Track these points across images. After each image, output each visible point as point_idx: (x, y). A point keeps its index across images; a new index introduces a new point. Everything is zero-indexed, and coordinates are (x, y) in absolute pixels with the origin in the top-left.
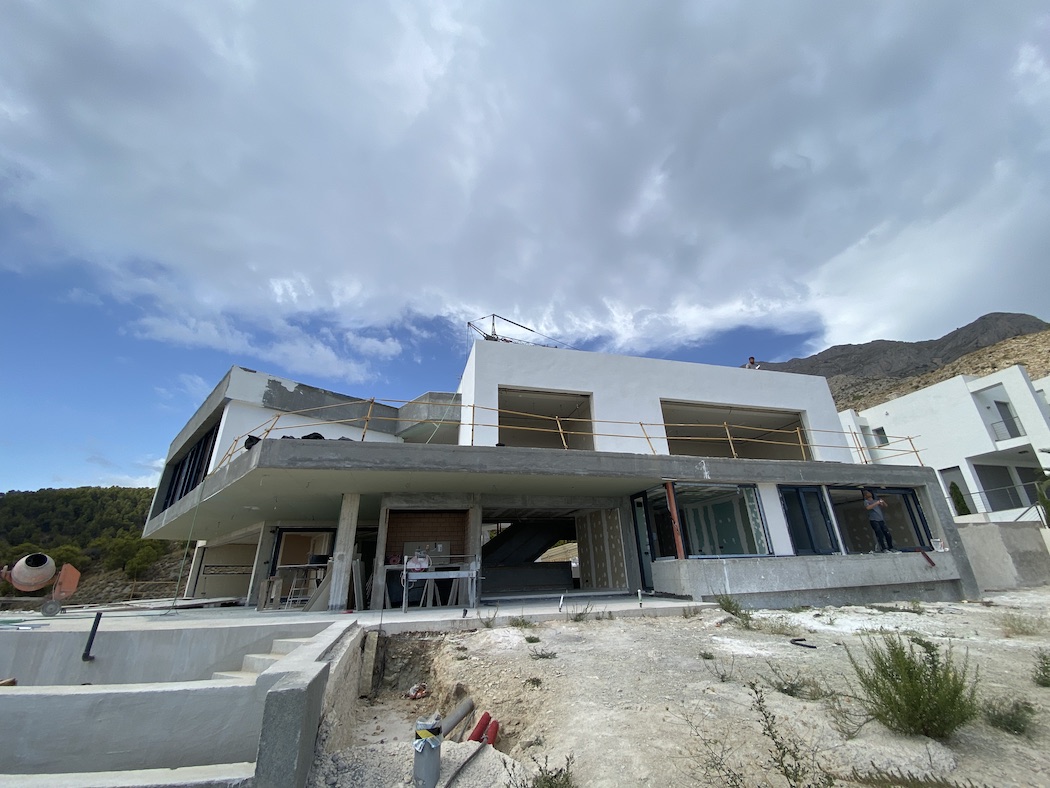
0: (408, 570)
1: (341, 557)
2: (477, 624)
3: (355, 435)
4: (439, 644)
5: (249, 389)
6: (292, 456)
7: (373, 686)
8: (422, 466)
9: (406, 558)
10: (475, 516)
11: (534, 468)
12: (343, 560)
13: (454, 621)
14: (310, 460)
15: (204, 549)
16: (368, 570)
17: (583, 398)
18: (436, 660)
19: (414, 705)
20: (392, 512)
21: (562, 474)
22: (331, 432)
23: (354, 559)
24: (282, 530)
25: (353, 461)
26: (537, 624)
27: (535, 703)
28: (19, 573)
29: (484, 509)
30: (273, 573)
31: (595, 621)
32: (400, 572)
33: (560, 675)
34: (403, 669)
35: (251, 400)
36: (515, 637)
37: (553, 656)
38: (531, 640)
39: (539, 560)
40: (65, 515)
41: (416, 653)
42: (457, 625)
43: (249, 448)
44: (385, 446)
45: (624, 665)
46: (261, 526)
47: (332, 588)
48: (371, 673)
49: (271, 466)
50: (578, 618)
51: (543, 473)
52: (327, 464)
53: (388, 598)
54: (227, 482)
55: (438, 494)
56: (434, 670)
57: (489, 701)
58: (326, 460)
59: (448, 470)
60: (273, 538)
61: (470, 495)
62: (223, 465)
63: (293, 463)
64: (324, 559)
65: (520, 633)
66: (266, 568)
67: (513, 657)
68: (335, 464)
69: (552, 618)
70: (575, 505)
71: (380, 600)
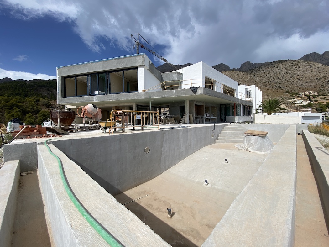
35: (147, 66)
47: (187, 120)
61: (204, 102)
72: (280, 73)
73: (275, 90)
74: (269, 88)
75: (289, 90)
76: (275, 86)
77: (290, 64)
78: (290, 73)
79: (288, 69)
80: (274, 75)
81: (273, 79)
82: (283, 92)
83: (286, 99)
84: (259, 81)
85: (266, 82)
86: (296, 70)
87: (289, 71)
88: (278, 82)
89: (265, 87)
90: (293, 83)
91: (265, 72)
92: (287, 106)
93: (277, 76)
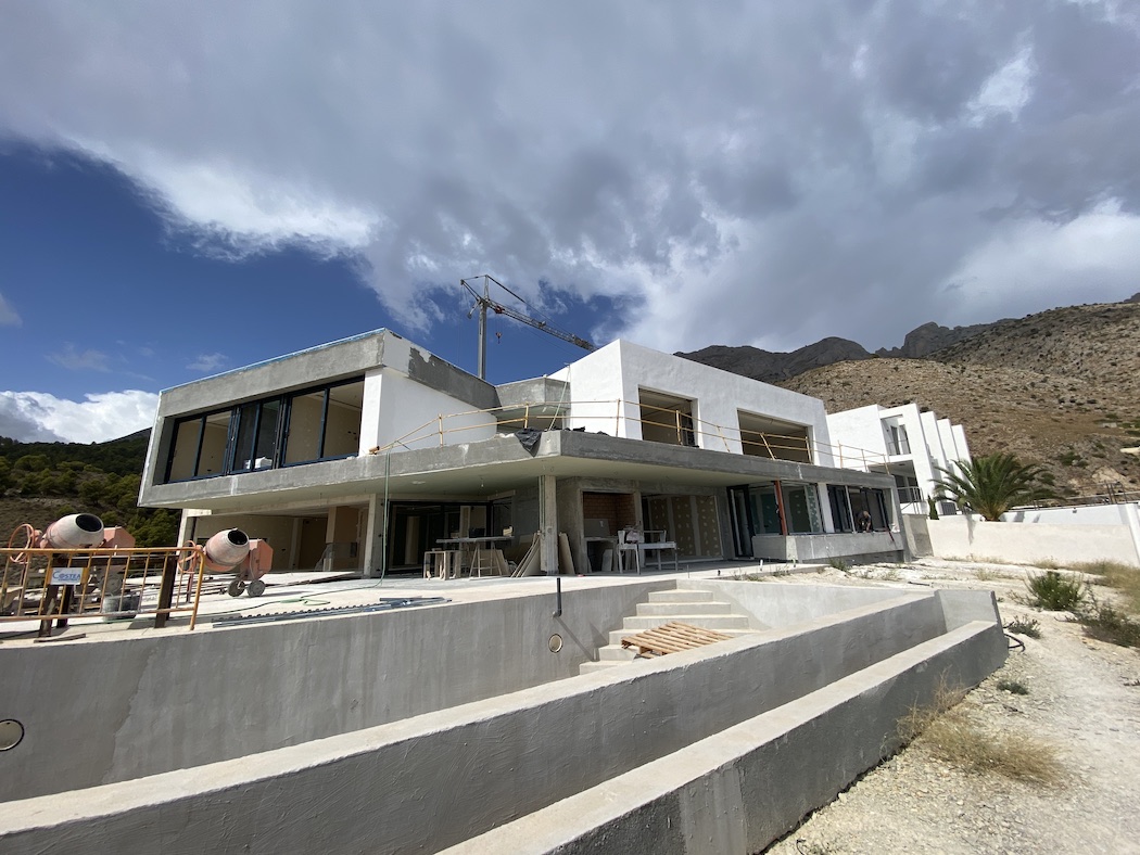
9: (622, 533)
10: (638, 500)
12: (551, 532)
15: (195, 519)
20: (586, 494)
24: (393, 504)
35: (400, 369)
46: (370, 498)
47: (547, 557)
60: (383, 511)
66: (380, 542)
72: (1065, 354)
73: (1061, 415)
74: (1033, 407)
75: (1119, 413)
76: (1056, 401)
77: (1097, 319)
78: (1106, 349)
79: (1093, 337)
80: (1043, 362)
81: (1042, 377)
82: (1096, 422)
83: (1112, 448)
84: (986, 386)
85: (1015, 389)
86: (1128, 336)
87: (1100, 344)
88: (1066, 384)
89: (1014, 404)
90: (1127, 383)
91: (1003, 355)
92: (1126, 472)
93: (1058, 364)
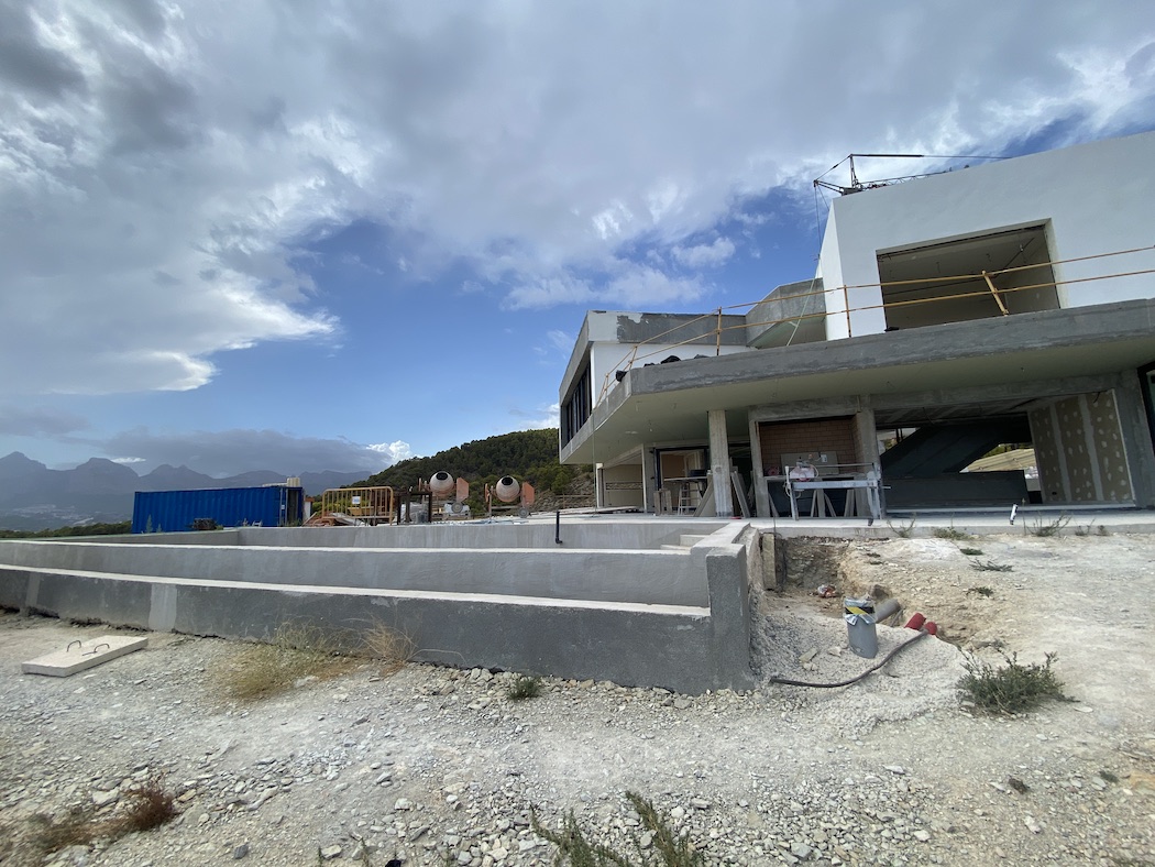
0: (792, 481)
1: (719, 470)
2: (887, 534)
3: (710, 352)
4: (843, 550)
5: (604, 329)
6: (657, 380)
7: (778, 582)
8: (789, 371)
9: (787, 468)
10: (865, 423)
11: (951, 350)
12: (721, 471)
13: (858, 529)
14: (673, 382)
15: (601, 470)
16: (748, 482)
17: (1030, 233)
18: (843, 563)
19: (825, 602)
20: (763, 425)
21: (1001, 351)
22: (686, 353)
23: (732, 471)
24: (658, 451)
25: (713, 376)
26: (976, 536)
27: (986, 611)
28: (501, 490)
29: (876, 413)
30: (660, 487)
31: (1074, 538)
32: (784, 482)
33: (1020, 588)
34: (807, 570)
35: (609, 339)
36: (945, 549)
37: (1009, 569)
38: (968, 552)
39: (966, 470)
40: (506, 454)
41: (817, 556)
42: (863, 533)
43: (620, 380)
44: (743, 356)
45: (1130, 585)
46: (641, 448)
47: (717, 498)
48: (773, 570)
49: (641, 393)
50: (1043, 533)
51: (966, 355)
52: (689, 383)
53: (773, 507)
54: (610, 412)
55: (812, 401)
56: (843, 573)
57: (920, 604)
58: (687, 380)
59: (822, 371)
60: (653, 458)
61: (855, 398)
62: (603, 398)
63: (659, 386)
64: (703, 472)
65: (951, 545)
66: (654, 483)
67: (945, 567)
68: (696, 382)
69: (1000, 531)
70: (1026, 394)
71: (766, 508)
